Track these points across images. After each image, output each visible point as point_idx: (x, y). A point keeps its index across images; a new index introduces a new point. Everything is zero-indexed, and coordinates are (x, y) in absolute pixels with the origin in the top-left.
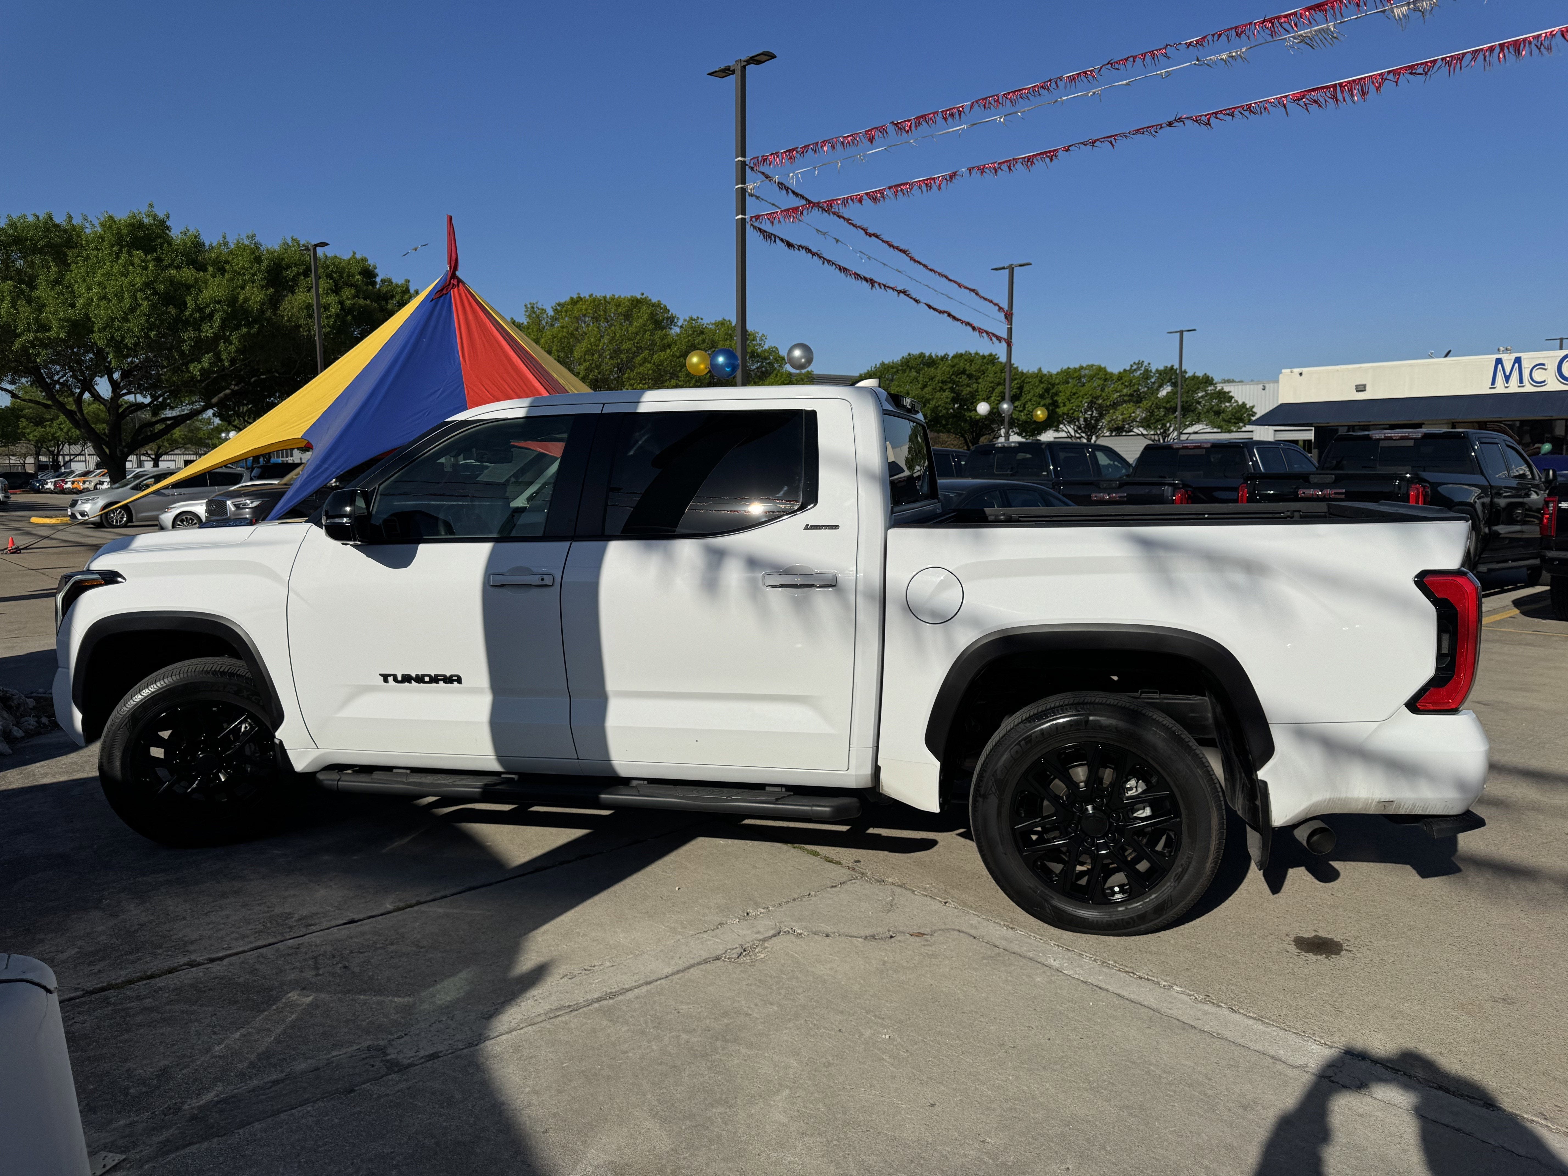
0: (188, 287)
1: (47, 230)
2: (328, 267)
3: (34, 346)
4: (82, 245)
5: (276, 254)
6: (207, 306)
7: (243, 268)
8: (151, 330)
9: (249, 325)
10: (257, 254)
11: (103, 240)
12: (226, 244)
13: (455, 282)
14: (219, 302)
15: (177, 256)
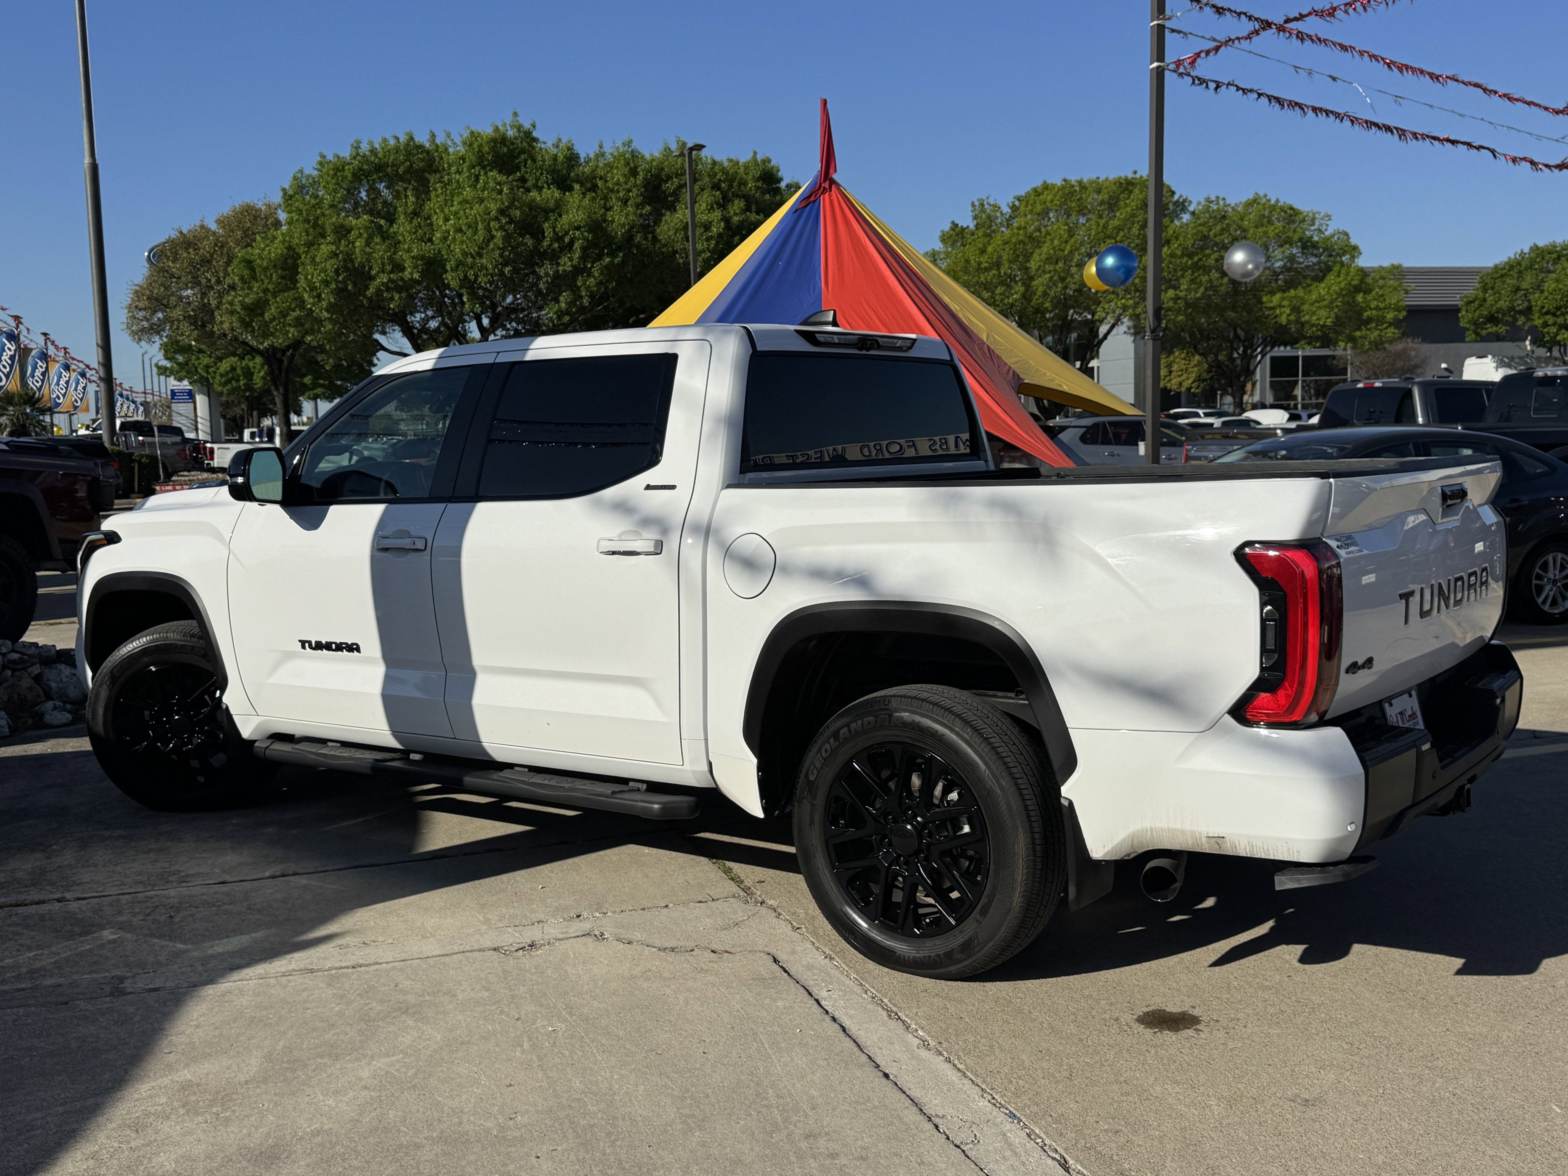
0: (547, 211)
1: (409, 154)
2: (715, 174)
3: (388, 289)
4: (444, 169)
5: (654, 164)
6: (567, 233)
7: (618, 183)
8: (505, 265)
9: (613, 254)
10: (632, 165)
11: (464, 161)
12: (603, 154)
13: (826, 185)
14: (578, 228)
15: (542, 174)
